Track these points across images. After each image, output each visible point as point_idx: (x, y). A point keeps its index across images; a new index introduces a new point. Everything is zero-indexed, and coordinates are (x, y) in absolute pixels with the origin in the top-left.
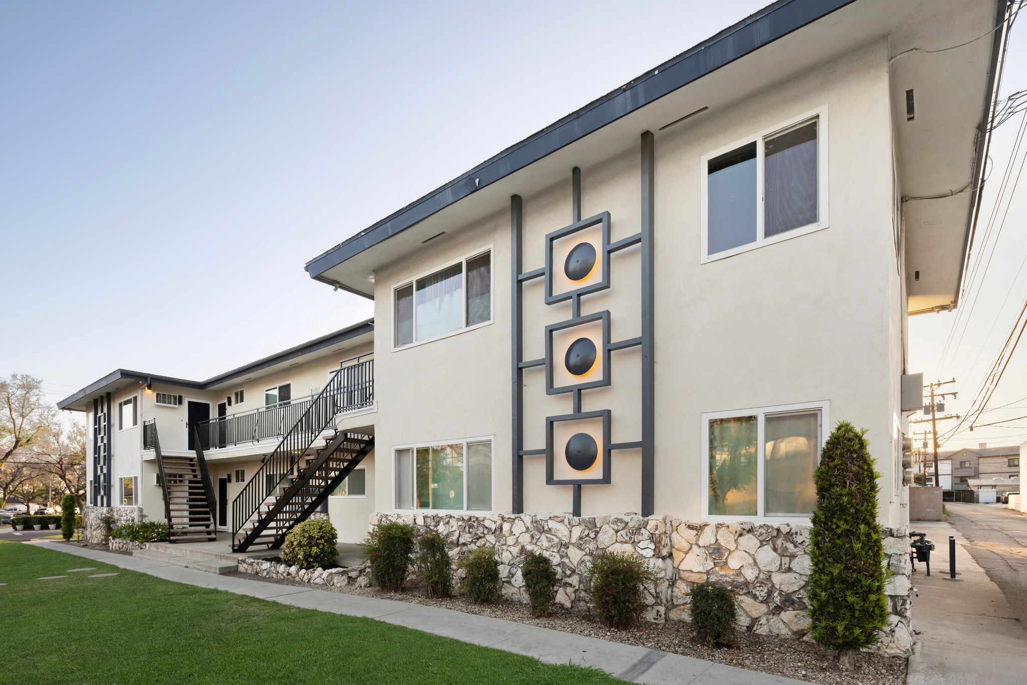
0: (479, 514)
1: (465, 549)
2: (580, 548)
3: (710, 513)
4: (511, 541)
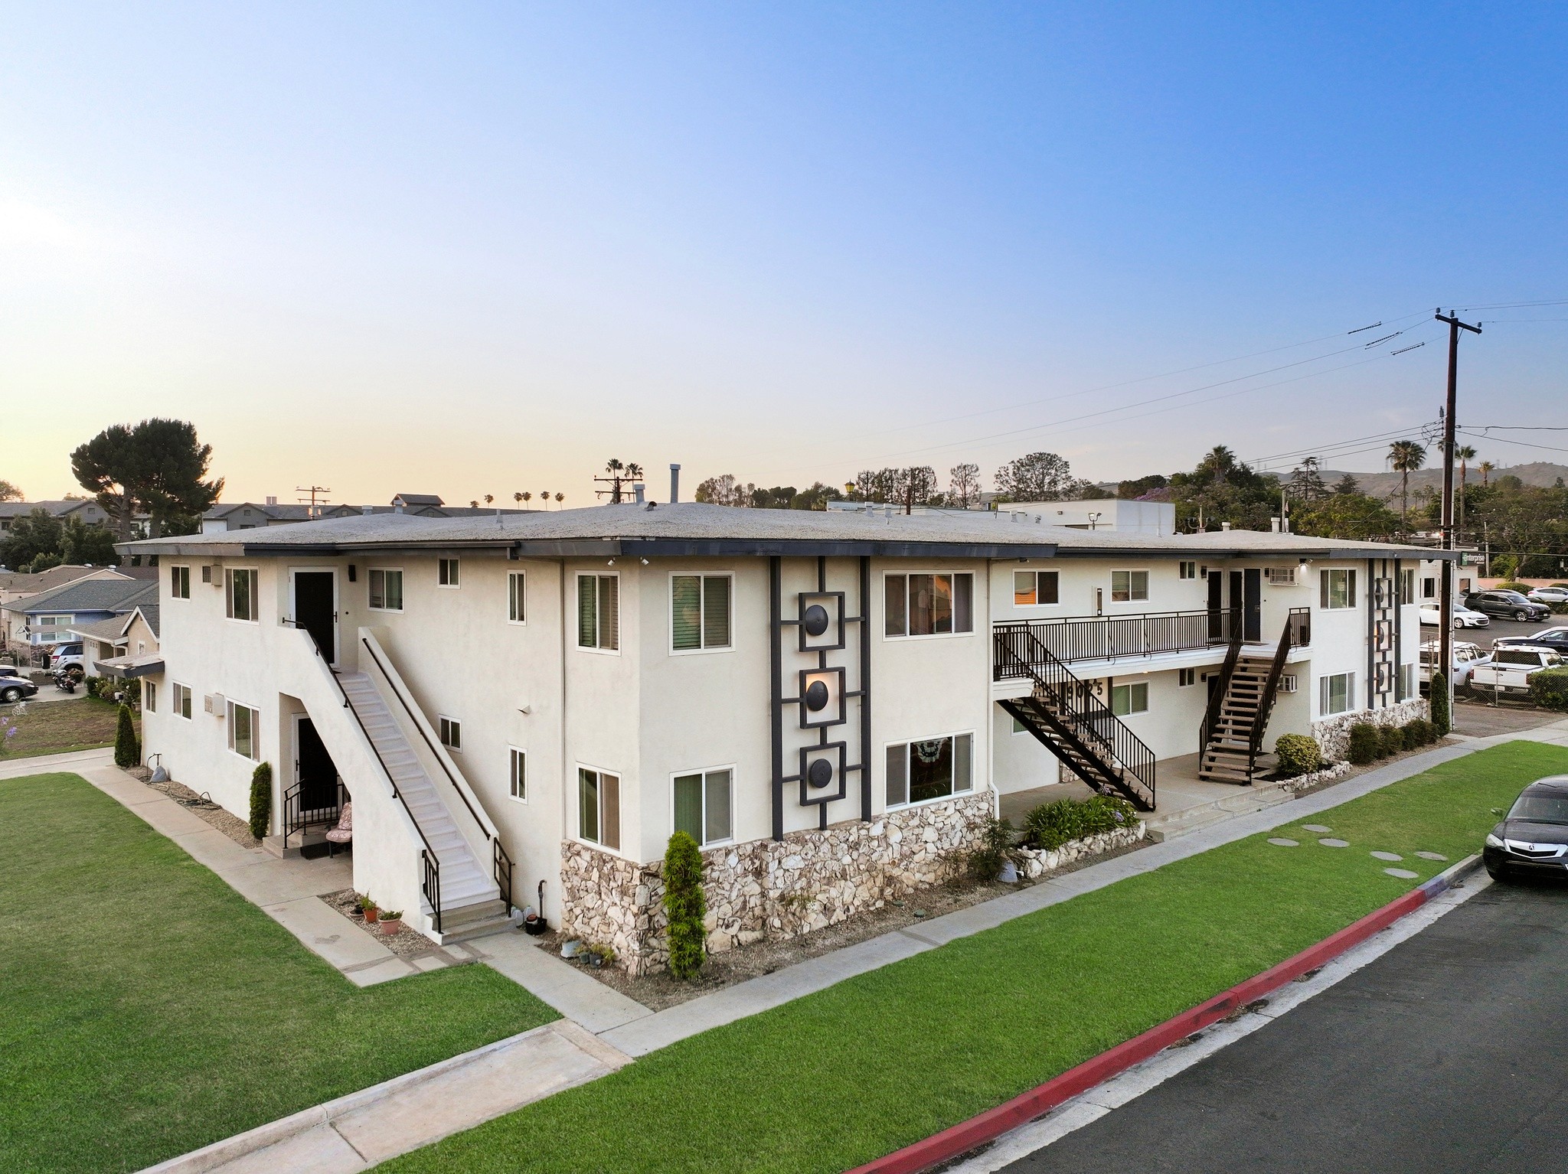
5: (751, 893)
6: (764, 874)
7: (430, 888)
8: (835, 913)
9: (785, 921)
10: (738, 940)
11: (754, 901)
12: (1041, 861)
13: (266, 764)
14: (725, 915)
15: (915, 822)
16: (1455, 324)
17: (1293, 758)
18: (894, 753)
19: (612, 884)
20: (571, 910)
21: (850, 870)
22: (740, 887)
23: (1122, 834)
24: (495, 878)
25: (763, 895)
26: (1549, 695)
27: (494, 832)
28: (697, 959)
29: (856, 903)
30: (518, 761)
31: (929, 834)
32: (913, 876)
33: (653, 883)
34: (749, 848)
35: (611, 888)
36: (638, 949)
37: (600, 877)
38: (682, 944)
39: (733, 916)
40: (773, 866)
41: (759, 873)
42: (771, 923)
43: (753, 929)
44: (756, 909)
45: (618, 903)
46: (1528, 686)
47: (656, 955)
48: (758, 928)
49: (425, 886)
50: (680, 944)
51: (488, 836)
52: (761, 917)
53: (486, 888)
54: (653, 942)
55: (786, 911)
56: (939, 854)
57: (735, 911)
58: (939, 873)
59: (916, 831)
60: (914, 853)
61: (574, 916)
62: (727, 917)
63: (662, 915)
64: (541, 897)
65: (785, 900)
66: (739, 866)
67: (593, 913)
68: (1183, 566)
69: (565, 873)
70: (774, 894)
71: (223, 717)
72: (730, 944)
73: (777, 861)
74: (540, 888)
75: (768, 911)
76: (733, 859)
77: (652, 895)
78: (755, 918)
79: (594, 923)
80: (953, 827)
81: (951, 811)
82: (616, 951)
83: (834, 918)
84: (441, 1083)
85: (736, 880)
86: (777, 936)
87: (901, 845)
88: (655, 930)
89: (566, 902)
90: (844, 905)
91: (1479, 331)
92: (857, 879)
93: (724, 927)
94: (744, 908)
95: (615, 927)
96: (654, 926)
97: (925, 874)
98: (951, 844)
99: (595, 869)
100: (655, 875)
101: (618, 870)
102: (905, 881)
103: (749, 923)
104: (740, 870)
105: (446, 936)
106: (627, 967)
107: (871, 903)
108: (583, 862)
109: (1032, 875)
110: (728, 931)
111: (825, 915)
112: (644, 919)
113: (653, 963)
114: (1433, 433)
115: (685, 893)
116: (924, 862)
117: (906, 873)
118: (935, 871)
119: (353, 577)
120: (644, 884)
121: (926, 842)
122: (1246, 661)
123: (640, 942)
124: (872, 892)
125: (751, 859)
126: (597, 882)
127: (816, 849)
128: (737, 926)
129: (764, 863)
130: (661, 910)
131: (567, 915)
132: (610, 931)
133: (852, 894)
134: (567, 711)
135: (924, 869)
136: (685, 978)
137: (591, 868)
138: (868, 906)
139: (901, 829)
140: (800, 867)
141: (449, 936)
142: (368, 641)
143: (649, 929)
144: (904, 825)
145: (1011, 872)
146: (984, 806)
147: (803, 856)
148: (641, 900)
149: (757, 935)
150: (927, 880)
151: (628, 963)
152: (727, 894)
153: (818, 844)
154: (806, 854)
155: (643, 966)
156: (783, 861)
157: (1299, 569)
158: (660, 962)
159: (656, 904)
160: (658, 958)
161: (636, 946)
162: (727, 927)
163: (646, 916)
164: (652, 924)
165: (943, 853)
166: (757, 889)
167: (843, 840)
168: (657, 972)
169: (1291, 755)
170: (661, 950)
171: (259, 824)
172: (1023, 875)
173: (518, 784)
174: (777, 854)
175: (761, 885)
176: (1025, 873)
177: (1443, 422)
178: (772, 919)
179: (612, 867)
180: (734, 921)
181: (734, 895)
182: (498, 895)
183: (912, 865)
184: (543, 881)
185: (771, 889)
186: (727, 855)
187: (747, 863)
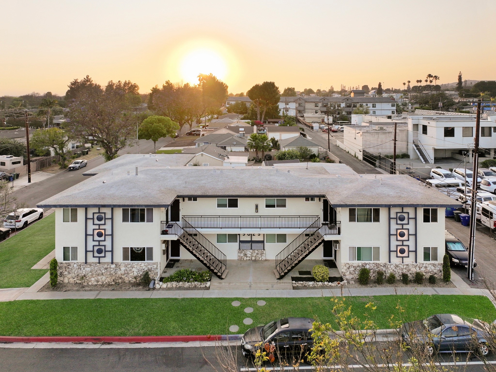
0: (377, 262)
1: (374, 270)
2: (405, 269)
3: (424, 261)
4: (390, 269)
5: (80, 273)
9: (85, 281)
10: (76, 282)
12: (160, 285)
18: (125, 249)
21: (105, 274)
29: (106, 281)
57: (76, 276)
62: (73, 276)
65: (86, 277)
70: (82, 275)
83: (99, 283)
87: (125, 271)
90: (102, 281)
97: (133, 279)
103: (79, 279)
104: (77, 267)
110: (73, 279)
116: (133, 276)
121: (134, 271)
124: (111, 280)
128: (76, 279)
138: (109, 283)
140: (89, 270)
144: (125, 266)
145: (151, 286)
149: (81, 282)
167: (102, 267)
174: (83, 267)
181: (76, 272)
183: (128, 276)
186: (74, 264)
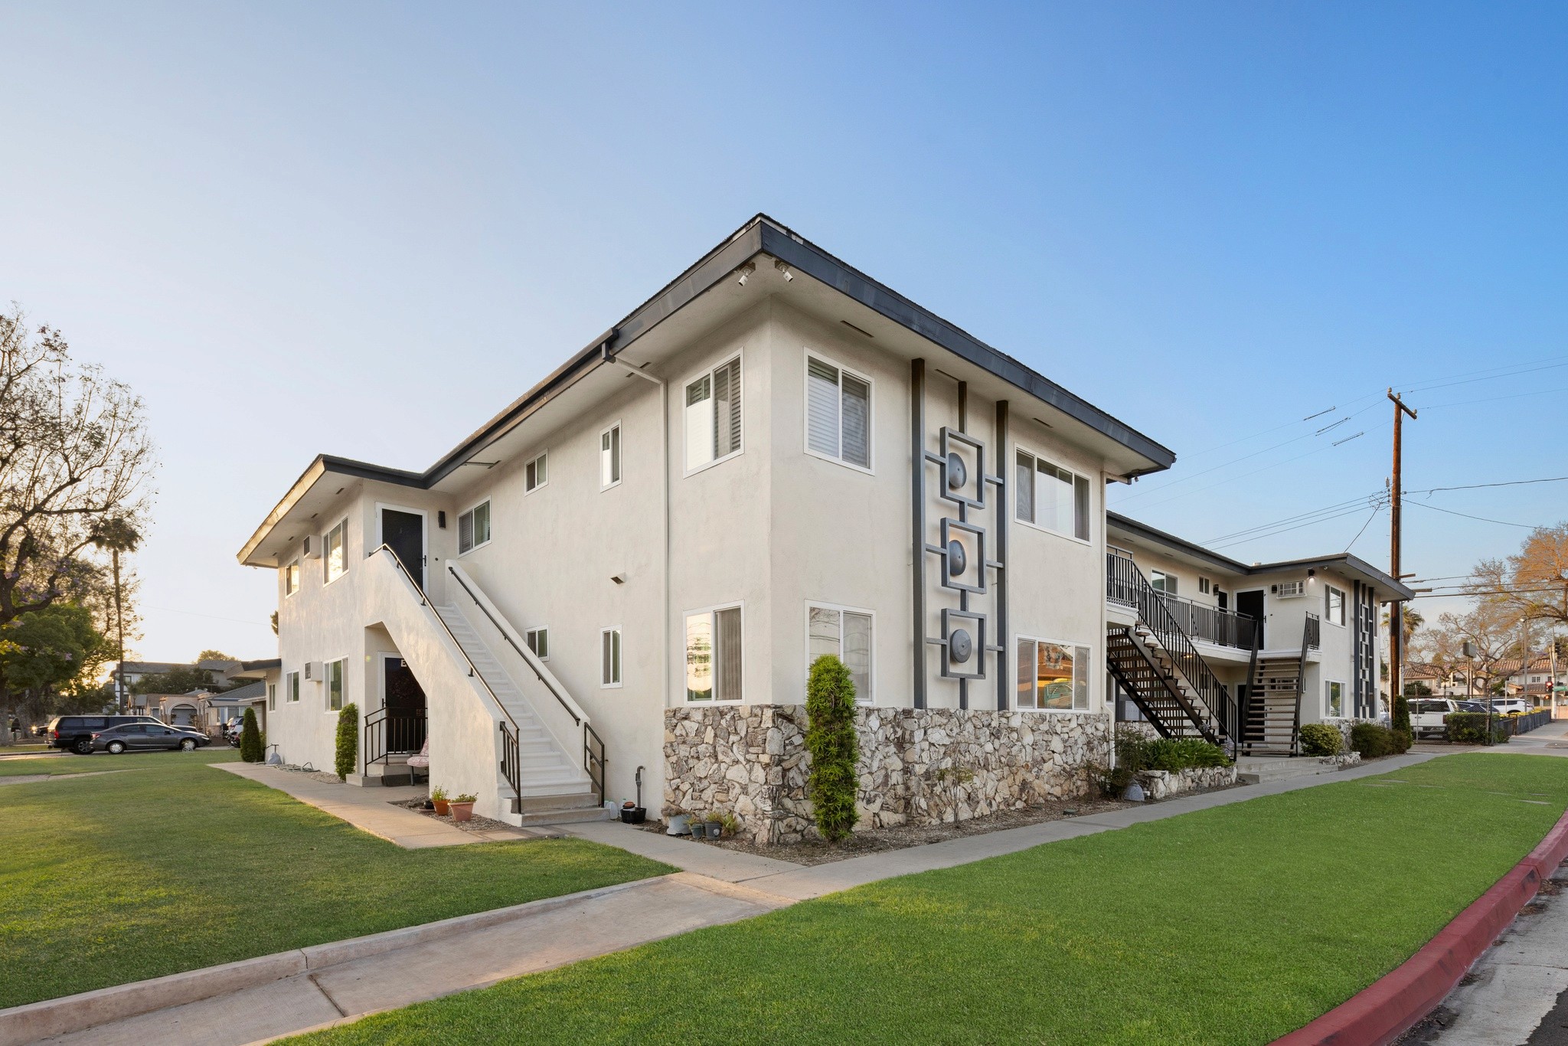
5: (893, 768)
6: (907, 746)
7: (509, 767)
8: (980, 805)
9: (932, 803)
10: (880, 820)
11: (896, 778)
12: (1167, 783)
13: (353, 706)
14: (866, 787)
15: (1044, 727)
16: (1400, 406)
17: (1319, 742)
18: (1026, 648)
19: (733, 738)
20: (678, 788)
21: (992, 759)
22: (882, 757)
23: (1221, 773)
24: (586, 768)
25: (907, 771)
26: (1466, 731)
27: (584, 718)
28: (850, 816)
29: (998, 799)
30: (611, 642)
31: (1057, 744)
32: (1045, 786)
33: (789, 729)
34: (891, 714)
35: (731, 743)
36: (769, 809)
37: (716, 736)
38: (833, 794)
39: (874, 789)
40: (919, 735)
41: (901, 744)
42: (917, 802)
43: (895, 811)
44: (898, 787)
45: (741, 759)
46: (1445, 725)
47: (791, 820)
48: (901, 810)
49: (503, 764)
50: (829, 794)
51: (578, 720)
52: (904, 798)
53: (576, 779)
54: (788, 803)
55: (932, 792)
56: (1064, 768)
57: (877, 784)
58: (1065, 788)
59: (1046, 737)
60: (1045, 762)
61: (681, 793)
62: (868, 790)
63: (798, 771)
64: (639, 785)
65: (933, 776)
66: (881, 731)
67: (705, 783)
68: (1201, 580)
69: (669, 745)
70: (920, 769)
71: (321, 682)
72: (872, 823)
73: (923, 731)
74: (638, 776)
75: (914, 789)
76: (874, 722)
77: (787, 742)
78: (897, 798)
79: (708, 795)
80: (1076, 742)
81: (1073, 724)
82: (739, 819)
83: (978, 810)
84: (505, 932)
85: (877, 748)
86: (923, 819)
87: (1034, 749)
88: (791, 789)
89: (671, 780)
90: (986, 799)
91: (1414, 417)
92: (998, 772)
93: (865, 801)
94: (885, 783)
95: (738, 790)
96: (789, 784)
97: (1052, 786)
98: (1074, 761)
99: (710, 728)
100: (789, 719)
101: (741, 718)
102: (1037, 789)
103: (891, 802)
104: (881, 737)
105: (527, 817)
106: (754, 836)
107: (1011, 802)
108: (693, 724)
109: (1158, 796)
110: (868, 807)
111: (969, 805)
112: (777, 772)
113: (788, 830)
114: (1380, 500)
115: (837, 726)
116: (1052, 773)
117: (1037, 781)
118: (1061, 785)
119: (443, 524)
120: (777, 727)
121: (1053, 752)
122: (1263, 661)
123: (773, 799)
124: (1012, 789)
125: (893, 727)
126: (711, 743)
127: (960, 726)
128: (879, 802)
129: (908, 733)
130: (797, 765)
131: (672, 795)
132: (731, 798)
133: (993, 788)
134: (672, 555)
135: (1052, 781)
136: (834, 840)
137: (703, 729)
138: (1008, 805)
139: (1033, 731)
140: (945, 743)
141: (531, 818)
142: (454, 569)
143: (783, 786)
144: (1035, 728)
145: (1137, 792)
146: (1101, 726)
147: (948, 732)
148: (774, 747)
149: (900, 818)
150: (1055, 793)
151: (755, 831)
152: (868, 761)
153: (962, 721)
154: (951, 730)
155: (777, 831)
156: (929, 732)
157: (1308, 582)
158: (795, 831)
159: (791, 756)
160: (794, 823)
161: (767, 806)
162: (869, 802)
163: (779, 768)
164: (786, 781)
165: (1068, 768)
166: (899, 765)
167: (986, 723)
168: (792, 842)
169: (1317, 740)
170: (796, 815)
171: (344, 764)
172: (1149, 794)
173: (612, 672)
174: (922, 722)
175: (903, 760)
176: (1152, 794)
177: (1389, 490)
178: (917, 798)
179: (733, 717)
180: (876, 796)
181: (875, 765)
182: (588, 789)
183: (1043, 773)
184: (641, 767)
185: (916, 763)
186: (868, 716)
187: (889, 730)
